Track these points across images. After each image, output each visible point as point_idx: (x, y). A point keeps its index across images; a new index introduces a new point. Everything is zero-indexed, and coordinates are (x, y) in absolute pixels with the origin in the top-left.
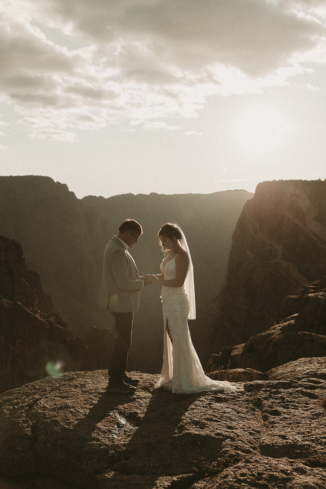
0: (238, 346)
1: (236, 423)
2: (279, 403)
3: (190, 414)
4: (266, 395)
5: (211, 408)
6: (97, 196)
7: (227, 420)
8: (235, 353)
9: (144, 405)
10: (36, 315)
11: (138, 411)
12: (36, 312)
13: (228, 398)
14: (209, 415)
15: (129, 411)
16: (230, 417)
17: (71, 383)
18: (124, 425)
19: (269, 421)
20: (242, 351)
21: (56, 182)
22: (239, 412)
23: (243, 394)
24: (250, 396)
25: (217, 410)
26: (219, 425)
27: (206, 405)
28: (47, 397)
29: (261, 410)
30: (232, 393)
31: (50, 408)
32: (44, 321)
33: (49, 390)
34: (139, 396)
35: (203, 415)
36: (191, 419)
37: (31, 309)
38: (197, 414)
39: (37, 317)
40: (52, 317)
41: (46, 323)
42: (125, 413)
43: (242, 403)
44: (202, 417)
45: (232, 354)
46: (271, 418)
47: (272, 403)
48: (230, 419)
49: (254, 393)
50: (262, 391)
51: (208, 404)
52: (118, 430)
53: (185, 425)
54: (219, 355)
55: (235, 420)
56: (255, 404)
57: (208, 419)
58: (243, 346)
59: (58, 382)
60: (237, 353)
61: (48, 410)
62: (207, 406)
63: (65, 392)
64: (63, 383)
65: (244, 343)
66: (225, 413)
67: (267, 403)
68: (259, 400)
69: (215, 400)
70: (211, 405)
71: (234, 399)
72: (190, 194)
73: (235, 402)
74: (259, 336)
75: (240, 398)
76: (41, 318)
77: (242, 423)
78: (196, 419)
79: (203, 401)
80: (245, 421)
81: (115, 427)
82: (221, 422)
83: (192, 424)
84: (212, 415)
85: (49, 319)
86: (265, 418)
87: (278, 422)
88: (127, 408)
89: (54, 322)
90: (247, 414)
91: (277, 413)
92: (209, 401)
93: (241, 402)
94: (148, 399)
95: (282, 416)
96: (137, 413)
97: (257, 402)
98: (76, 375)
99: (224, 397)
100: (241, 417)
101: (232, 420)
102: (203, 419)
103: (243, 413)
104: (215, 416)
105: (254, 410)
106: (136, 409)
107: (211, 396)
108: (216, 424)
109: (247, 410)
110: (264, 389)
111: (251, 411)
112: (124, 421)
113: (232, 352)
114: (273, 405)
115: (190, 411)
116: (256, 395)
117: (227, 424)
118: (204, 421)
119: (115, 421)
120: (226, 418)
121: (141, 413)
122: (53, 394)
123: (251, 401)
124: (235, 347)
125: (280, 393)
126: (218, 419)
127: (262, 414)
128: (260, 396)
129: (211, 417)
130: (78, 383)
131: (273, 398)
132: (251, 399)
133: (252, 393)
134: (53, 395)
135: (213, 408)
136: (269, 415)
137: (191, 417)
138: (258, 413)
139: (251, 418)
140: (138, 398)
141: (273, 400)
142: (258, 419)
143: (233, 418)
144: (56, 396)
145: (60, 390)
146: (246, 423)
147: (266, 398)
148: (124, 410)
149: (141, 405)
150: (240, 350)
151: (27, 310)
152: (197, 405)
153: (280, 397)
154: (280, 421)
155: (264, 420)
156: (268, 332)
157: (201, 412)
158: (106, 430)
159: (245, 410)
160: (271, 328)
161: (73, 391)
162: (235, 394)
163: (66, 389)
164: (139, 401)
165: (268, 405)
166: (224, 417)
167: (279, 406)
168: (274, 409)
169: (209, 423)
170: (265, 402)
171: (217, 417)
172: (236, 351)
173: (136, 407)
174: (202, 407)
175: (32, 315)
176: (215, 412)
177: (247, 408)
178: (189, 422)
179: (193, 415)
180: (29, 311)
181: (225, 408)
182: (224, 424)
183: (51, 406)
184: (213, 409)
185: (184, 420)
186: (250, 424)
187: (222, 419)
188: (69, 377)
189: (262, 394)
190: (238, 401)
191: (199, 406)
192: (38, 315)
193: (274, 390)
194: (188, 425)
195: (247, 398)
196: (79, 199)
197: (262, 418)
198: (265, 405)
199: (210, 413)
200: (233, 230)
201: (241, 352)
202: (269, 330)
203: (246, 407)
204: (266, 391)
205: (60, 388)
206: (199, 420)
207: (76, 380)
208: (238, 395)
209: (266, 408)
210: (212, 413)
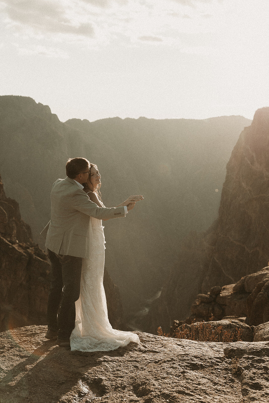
0: (228, 286)
1: (211, 398)
2: (261, 374)
3: (160, 385)
4: (248, 364)
5: (185, 378)
6: (82, 120)
7: (201, 394)
8: (224, 293)
9: (111, 370)
10: (14, 246)
11: (104, 378)
12: (13, 243)
13: (205, 365)
14: (182, 386)
15: (93, 376)
16: (205, 390)
17: (33, 339)
18: (86, 393)
19: (249, 396)
20: (232, 292)
21: (37, 103)
22: (215, 384)
23: (222, 361)
24: (230, 363)
25: (191, 380)
26: (192, 399)
27: (179, 373)
28: (4, 356)
29: (241, 382)
30: (210, 359)
31: (6, 370)
32: (23, 252)
33: (8, 347)
34: (106, 358)
35: (175, 387)
36: (160, 392)
37: (9, 239)
38: (168, 385)
39: (15, 247)
40: (31, 248)
41: (24, 254)
42: (88, 379)
43: (220, 372)
44: (173, 388)
45: (221, 295)
46: (251, 392)
47: (254, 373)
48: (205, 392)
49: (235, 359)
50: (244, 358)
51: (182, 373)
52: (79, 400)
53: (153, 399)
54: (206, 296)
55: (210, 394)
56: (234, 374)
57: (179, 392)
58: (233, 286)
59: (18, 337)
60: (227, 294)
61: (4, 372)
62: (180, 375)
63: (24, 351)
64: (24, 338)
65: (234, 284)
66: (199, 384)
67: (248, 373)
68: (239, 369)
69: (190, 367)
70: (185, 374)
71: (212, 366)
72: (183, 120)
73: (212, 370)
74: (251, 276)
75: (218, 365)
76: (20, 248)
77: (218, 397)
78: (166, 392)
79: (176, 368)
80: (221, 395)
81: (75, 396)
82: (194, 396)
83: (161, 397)
84: (185, 387)
85: (28, 250)
86: (245, 392)
87: (258, 398)
88: (91, 373)
89: (33, 253)
90: (224, 386)
91: (258, 387)
92: (183, 369)
93: (219, 370)
94: (116, 362)
95: (264, 390)
96: (101, 380)
97: (236, 372)
98: (39, 330)
99: (200, 363)
100: (217, 390)
101: (207, 394)
102: (174, 391)
103: (221, 385)
104: (188, 389)
105: (232, 381)
106: (101, 374)
107: (186, 363)
108: (188, 398)
109: (225, 381)
110: (246, 356)
111: (230, 383)
112: (87, 389)
113: (221, 293)
114: (254, 377)
115: (161, 380)
116: (236, 362)
117: (200, 399)
118: (175, 394)
119: (77, 389)
120: (201, 391)
121: (106, 380)
122: (11, 352)
123: (231, 370)
124: (225, 287)
125: (264, 361)
126: (191, 392)
127: (242, 386)
128: (240, 365)
129: (183, 389)
130: (40, 340)
131: (255, 367)
132: (230, 367)
133: (232, 359)
134: (11, 354)
135: (187, 377)
136: (249, 389)
137: (160, 389)
138: (238, 385)
139: (229, 392)
140: (105, 361)
141: (255, 371)
142: (237, 393)
143: (208, 391)
144: (14, 355)
145: (20, 347)
146: (222, 399)
147: (247, 368)
148: (87, 376)
149: (107, 370)
150: (230, 291)
151: (4, 240)
152: (169, 373)
153: (263, 367)
154: (262, 397)
155: (243, 395)
156: (260, 273)
157: (173, 383)
158: (66, 400)
159: (222, 381)
160: (263, 268)
161: (33, 349)
162: (213, 361)
163: (27, 346)
164: (105, 365)
165: (249, 376)
166: (198, 389)
167: (262, 378)
168: (255, 382)
169: (180, 396)
170: (246, 372)
171: (190, 389)
172: (226, 291)
173: (102, 371)
174: (175, 376)
175: (10, 245)
176: (189, 383)
177: (226, 379)
178: (158, 395)
179: (164, 386)
180: (7, 242)
181: (200, 378)
182: (197, 398)
183: (7, 367)
184: (187, 379)
185: (153, 392)
186: (227, 399)
187: (195, 392)
188: (31, 331)
189: (243, 362)
190: (215, 369)
191: (172, 375)
192: (16, 245)
193: (257, 358)
194: (157, 399)
195: (226, 366)
196: (62, 123)
197: (241, 392)
198: (246, 376)
199: (182, 384)
200: (227, 159)
201: (230, 294)
202: (262, 271)
203: (224, 377)
204: (248, 358)
205: (20, 344)
206: (170, 393)
207: (39, 336)
208: (217, 362)
209: (246, 380)
210: (185, 384)
